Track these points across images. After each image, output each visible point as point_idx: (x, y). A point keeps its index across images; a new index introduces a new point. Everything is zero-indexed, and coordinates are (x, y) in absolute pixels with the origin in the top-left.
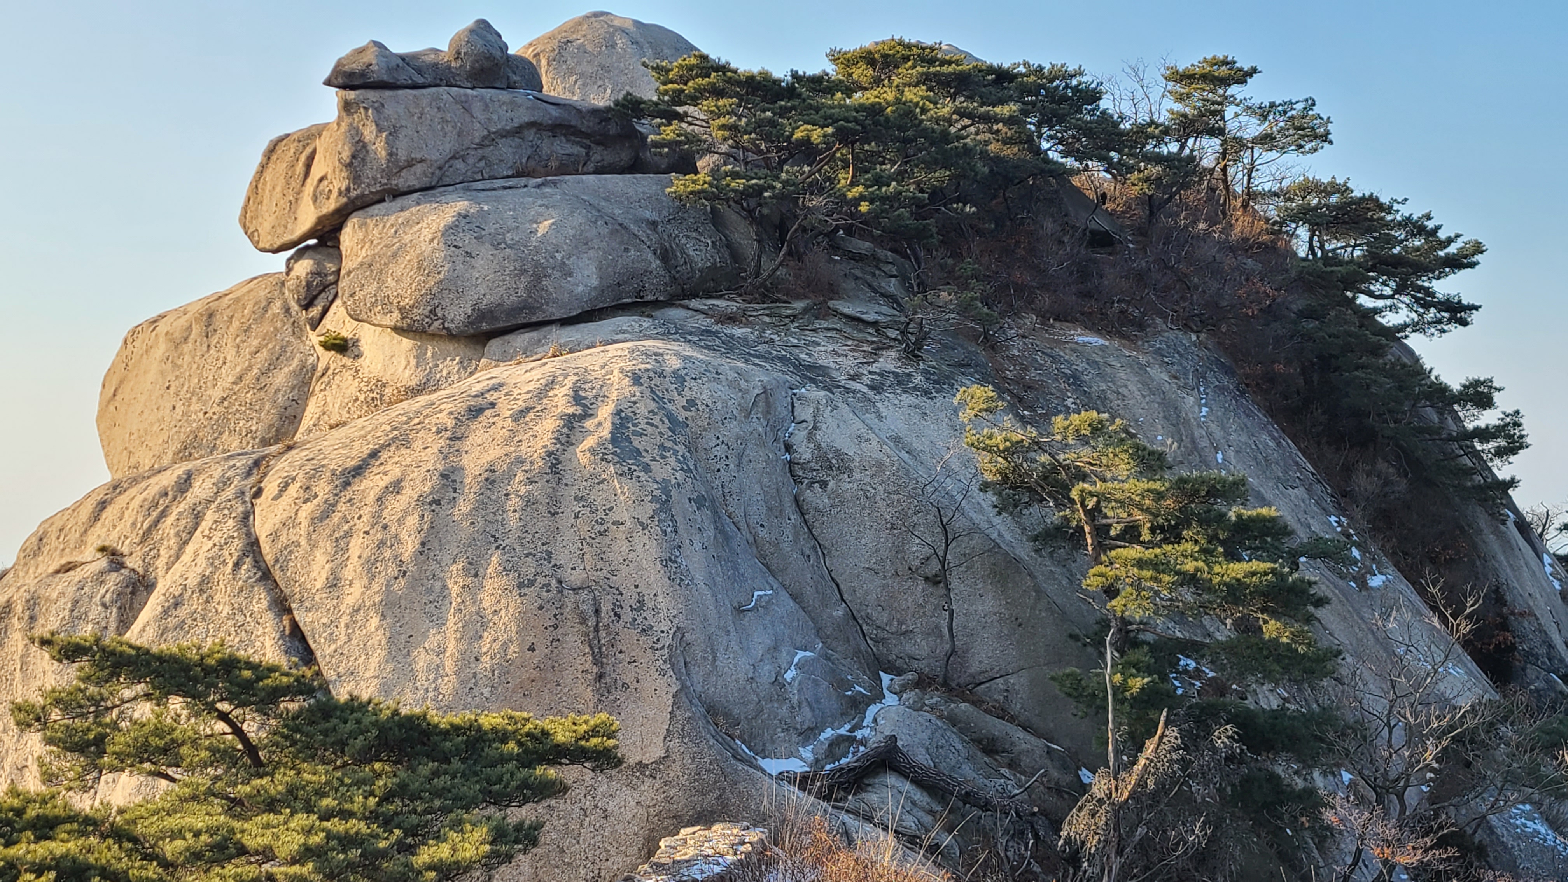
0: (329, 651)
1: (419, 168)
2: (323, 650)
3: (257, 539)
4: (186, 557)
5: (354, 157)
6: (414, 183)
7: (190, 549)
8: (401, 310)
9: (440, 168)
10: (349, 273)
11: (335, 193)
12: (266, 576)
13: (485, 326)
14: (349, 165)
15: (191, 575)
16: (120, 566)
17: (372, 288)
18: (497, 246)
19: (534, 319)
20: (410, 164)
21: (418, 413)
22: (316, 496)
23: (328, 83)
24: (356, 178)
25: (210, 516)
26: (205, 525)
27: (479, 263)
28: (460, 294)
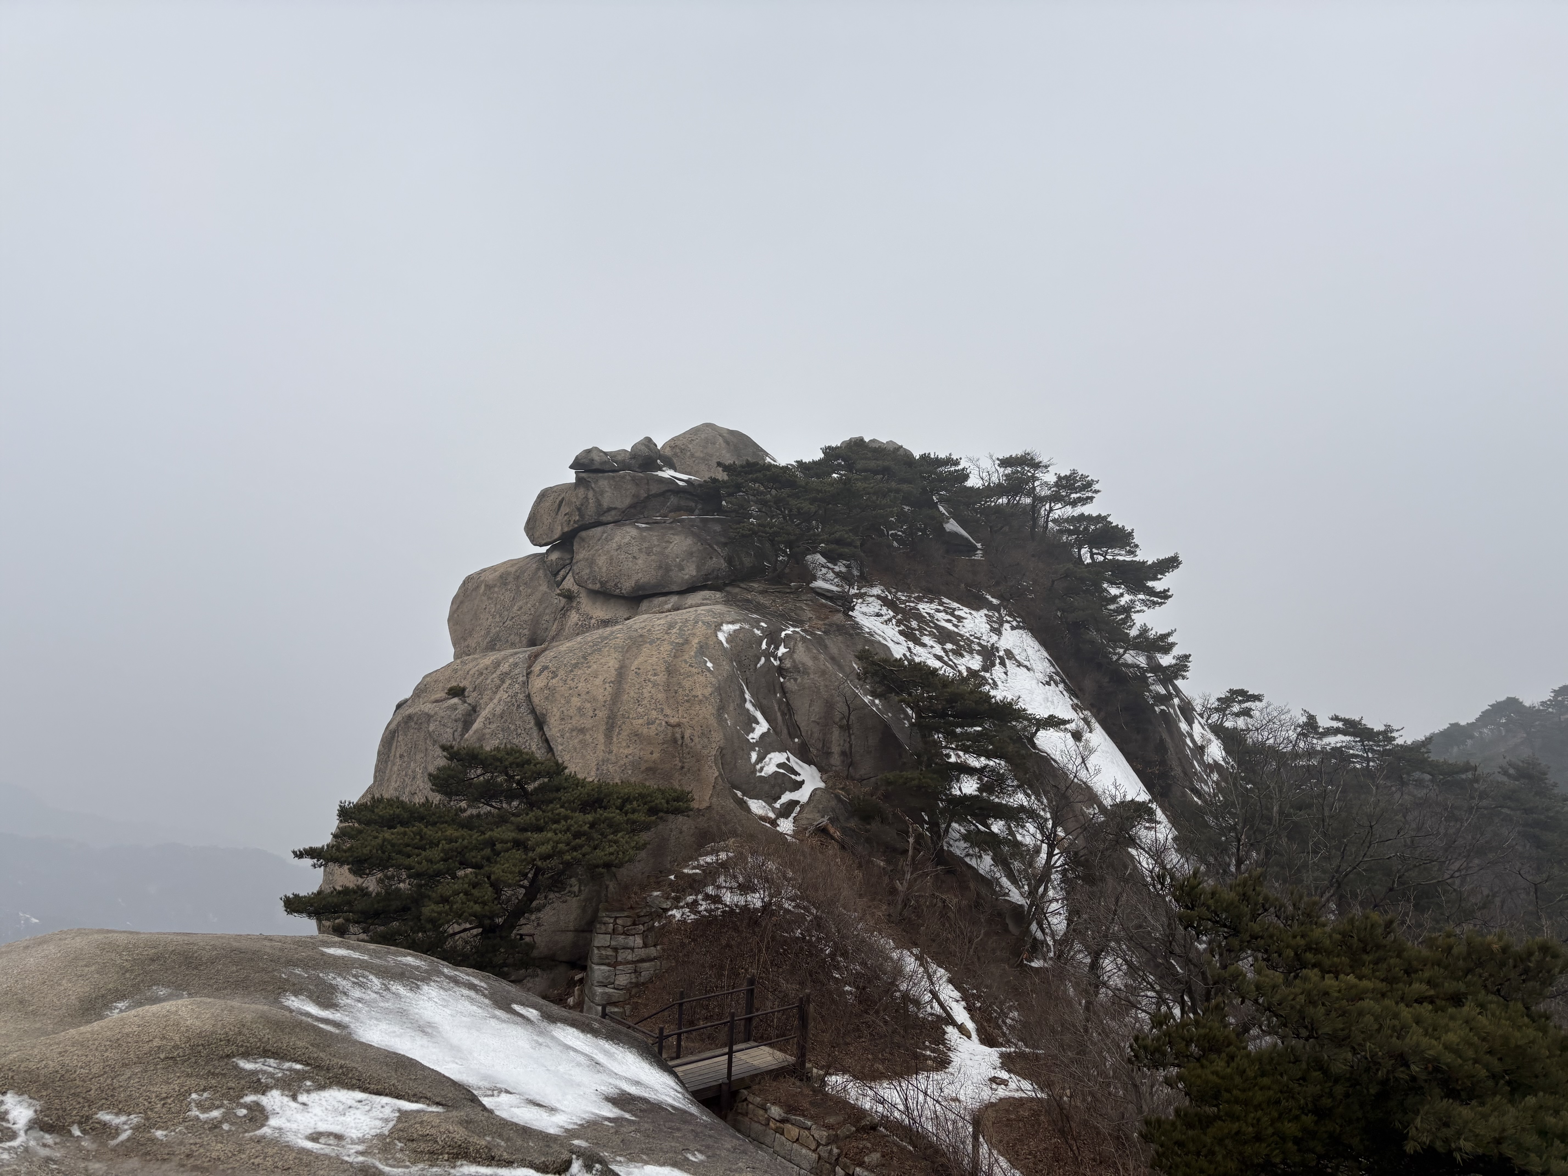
0: (560, 748)
1: (613, 513)
2: (558, 748)
3: (529, 694)
4: (495, 701)
5: (582, 505)
6: (610, 519)
7: (498, 696)
8: (601, 583)
9: (623, 512)
10: (577, 562)
11: (572, 523)
12: (533, 711)
13: (640, 593)
14: (579, 509)
15: (498, 709)
16: (465, 702)
17: (588, 571)
18: (648, 554)
19: (664, 591)
20: (609, 509)
21: (606, 638)
22: (557, 676)
23: (571, 467)
24: (582, 515)
25: (508, 682)
26: (505, 686)
27: (640, 562)
28: (629, 577)
